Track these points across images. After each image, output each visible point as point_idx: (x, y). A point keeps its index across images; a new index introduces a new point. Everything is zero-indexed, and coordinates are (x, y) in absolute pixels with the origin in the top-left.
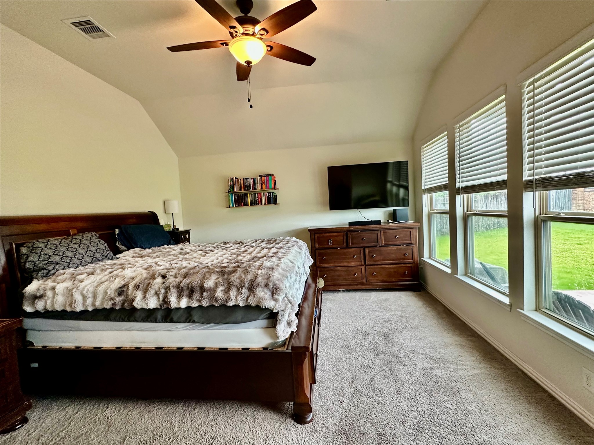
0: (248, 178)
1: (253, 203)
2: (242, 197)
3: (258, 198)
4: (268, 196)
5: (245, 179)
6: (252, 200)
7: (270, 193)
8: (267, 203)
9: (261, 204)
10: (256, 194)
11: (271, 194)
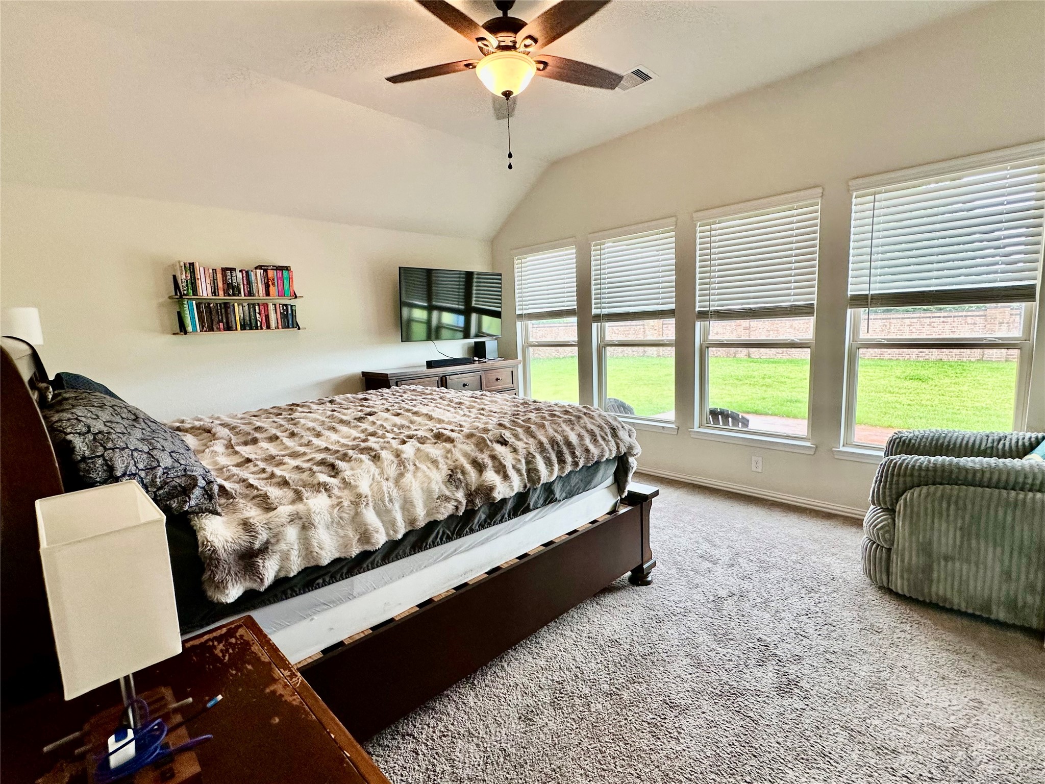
0: (234, 269)
1: (248, 325)
2: (221, 309)
3: (259, 314)
4: (282, 311)
5: (227, 269)
6: (244, 319)
7: (286, 305)
8: (280, 327)
9: (268, 327)
10: (254, 305)
11: (287, 308)
